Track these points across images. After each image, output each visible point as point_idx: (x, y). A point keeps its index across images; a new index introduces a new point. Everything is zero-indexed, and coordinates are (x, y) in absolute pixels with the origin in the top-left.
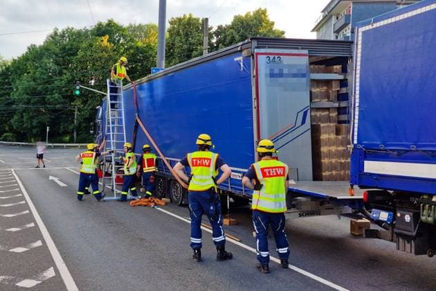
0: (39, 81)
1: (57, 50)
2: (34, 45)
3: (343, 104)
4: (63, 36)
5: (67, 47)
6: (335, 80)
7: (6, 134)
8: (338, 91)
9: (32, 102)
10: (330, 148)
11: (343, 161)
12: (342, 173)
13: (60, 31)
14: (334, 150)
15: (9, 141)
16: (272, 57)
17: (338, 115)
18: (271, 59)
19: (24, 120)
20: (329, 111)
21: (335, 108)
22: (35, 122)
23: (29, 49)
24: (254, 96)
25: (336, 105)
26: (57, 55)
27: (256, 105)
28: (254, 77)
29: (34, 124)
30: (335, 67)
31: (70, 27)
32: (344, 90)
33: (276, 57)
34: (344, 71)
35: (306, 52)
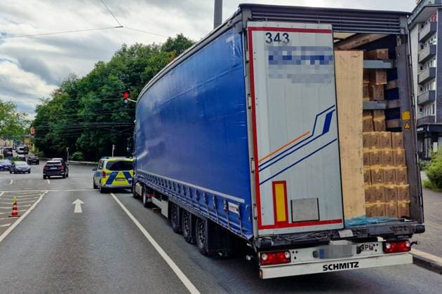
0: (105, 99)
1: (124, 67)
2: (102, 62)
3: (393, 105)
4: (132, 52)
5: (134, 63)
6: (379, 70)
7: (76, 153)
8: (385, 86)
9: (97, 120)
10: (372, 168)
11: (392, 186)
12: (391, 204)
13: (129, 47)
14: (377, 171)
15: (79, 160)
16: (274, 34)
17: (386, 120)
18: (273, 37)
19: (91, 138)
20: (372, 115)
21: (381, 110)
22: (101, 141)
23: (97, 66)
24: (248, 91)
25: (383, 106)
26: (123, 72)
27: (250, 105)
28: (247, 62)
29: (100, 142)
30: (378, 51)
31: (139, 43)
32: (393, 84)
33: (281, 33)
34: (392, 56)
35: (328, 26)
